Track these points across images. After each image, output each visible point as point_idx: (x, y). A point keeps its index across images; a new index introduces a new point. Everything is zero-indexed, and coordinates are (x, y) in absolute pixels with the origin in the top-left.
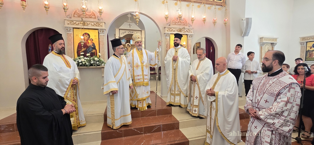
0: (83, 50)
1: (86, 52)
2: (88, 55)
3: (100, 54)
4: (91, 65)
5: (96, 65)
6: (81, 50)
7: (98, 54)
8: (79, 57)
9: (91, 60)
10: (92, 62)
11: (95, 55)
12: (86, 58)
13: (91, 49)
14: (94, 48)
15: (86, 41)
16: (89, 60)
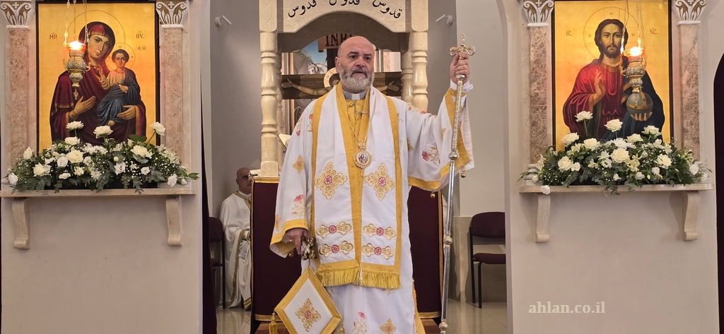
0: (80, 107)
1: (91, 118)
2: (101, 130)
3: (160, 128)
4: (115, 182)
5: (135, 183)
6: (71, 109)
7: (153, 125)
8: (60, 145)
9: (116, 159)
10: (120, 168)
11: (138, 132)
12: (90, 149)
13: (117, 103)
14: (133, 96)
15: (92, 63)
16: (104, 157)
